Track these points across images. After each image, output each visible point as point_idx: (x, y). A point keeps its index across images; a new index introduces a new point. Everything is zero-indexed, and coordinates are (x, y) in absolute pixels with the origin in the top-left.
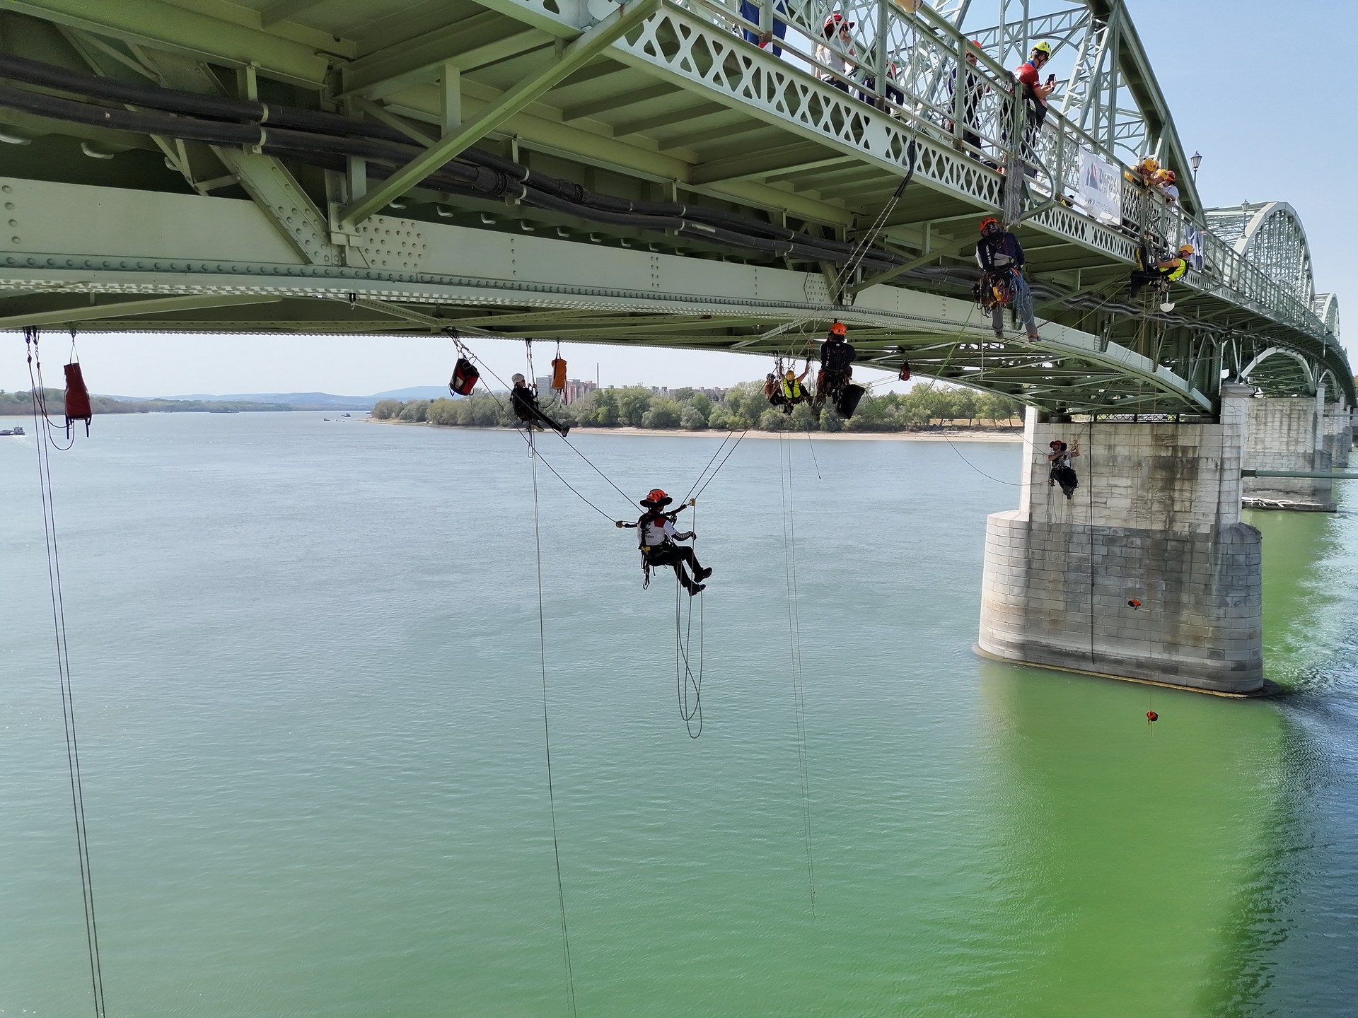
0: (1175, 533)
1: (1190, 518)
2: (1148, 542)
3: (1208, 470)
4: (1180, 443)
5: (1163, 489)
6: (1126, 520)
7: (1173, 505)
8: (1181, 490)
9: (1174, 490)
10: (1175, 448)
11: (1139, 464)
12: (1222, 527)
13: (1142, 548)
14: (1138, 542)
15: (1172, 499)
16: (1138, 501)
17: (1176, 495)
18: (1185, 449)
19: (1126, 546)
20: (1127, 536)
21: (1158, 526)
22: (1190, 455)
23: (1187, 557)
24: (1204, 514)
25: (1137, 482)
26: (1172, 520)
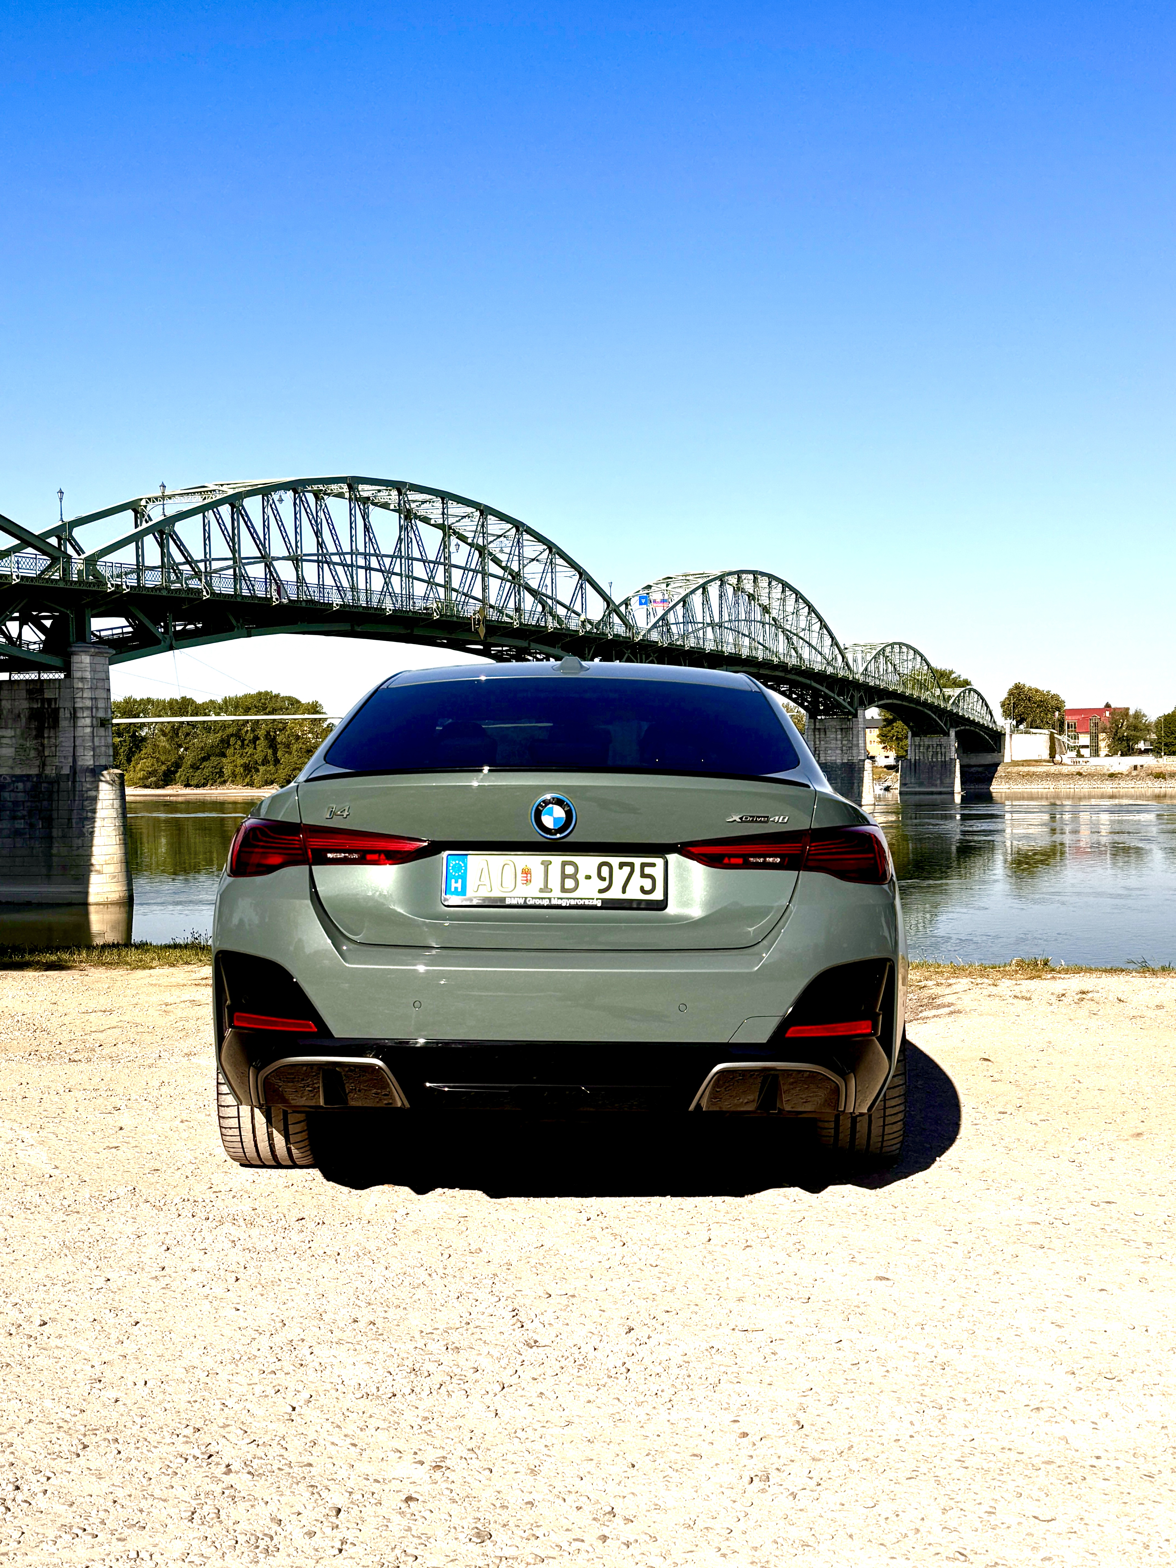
0: (46, 776)
1: (56, 761)
2: (29, 785)
3: (66, 718)
4: (46, 696)
5: (36, 737)
6: (12, 768)
7: (44, 751)
8: (49, 737)
9: (44, 738)
10: (43, 700)
11: (19, 716)
12: (78, 768)
13: (25, 792)
14: (20, 786)
15: (43, 745)
16: (20, 749)
17: (46, 741)
18: (49, 700)
19: (13, 791)
20: (13, 782)
21: (34, 771)
22: (53, 706)
23: (55, 796)
24: (65, 757)
25: (18, 731)
26: (43, 765)
